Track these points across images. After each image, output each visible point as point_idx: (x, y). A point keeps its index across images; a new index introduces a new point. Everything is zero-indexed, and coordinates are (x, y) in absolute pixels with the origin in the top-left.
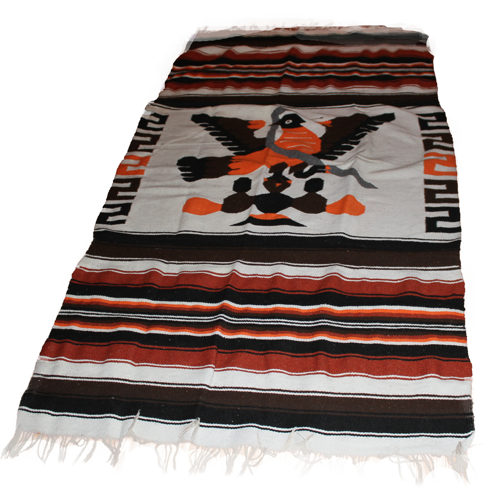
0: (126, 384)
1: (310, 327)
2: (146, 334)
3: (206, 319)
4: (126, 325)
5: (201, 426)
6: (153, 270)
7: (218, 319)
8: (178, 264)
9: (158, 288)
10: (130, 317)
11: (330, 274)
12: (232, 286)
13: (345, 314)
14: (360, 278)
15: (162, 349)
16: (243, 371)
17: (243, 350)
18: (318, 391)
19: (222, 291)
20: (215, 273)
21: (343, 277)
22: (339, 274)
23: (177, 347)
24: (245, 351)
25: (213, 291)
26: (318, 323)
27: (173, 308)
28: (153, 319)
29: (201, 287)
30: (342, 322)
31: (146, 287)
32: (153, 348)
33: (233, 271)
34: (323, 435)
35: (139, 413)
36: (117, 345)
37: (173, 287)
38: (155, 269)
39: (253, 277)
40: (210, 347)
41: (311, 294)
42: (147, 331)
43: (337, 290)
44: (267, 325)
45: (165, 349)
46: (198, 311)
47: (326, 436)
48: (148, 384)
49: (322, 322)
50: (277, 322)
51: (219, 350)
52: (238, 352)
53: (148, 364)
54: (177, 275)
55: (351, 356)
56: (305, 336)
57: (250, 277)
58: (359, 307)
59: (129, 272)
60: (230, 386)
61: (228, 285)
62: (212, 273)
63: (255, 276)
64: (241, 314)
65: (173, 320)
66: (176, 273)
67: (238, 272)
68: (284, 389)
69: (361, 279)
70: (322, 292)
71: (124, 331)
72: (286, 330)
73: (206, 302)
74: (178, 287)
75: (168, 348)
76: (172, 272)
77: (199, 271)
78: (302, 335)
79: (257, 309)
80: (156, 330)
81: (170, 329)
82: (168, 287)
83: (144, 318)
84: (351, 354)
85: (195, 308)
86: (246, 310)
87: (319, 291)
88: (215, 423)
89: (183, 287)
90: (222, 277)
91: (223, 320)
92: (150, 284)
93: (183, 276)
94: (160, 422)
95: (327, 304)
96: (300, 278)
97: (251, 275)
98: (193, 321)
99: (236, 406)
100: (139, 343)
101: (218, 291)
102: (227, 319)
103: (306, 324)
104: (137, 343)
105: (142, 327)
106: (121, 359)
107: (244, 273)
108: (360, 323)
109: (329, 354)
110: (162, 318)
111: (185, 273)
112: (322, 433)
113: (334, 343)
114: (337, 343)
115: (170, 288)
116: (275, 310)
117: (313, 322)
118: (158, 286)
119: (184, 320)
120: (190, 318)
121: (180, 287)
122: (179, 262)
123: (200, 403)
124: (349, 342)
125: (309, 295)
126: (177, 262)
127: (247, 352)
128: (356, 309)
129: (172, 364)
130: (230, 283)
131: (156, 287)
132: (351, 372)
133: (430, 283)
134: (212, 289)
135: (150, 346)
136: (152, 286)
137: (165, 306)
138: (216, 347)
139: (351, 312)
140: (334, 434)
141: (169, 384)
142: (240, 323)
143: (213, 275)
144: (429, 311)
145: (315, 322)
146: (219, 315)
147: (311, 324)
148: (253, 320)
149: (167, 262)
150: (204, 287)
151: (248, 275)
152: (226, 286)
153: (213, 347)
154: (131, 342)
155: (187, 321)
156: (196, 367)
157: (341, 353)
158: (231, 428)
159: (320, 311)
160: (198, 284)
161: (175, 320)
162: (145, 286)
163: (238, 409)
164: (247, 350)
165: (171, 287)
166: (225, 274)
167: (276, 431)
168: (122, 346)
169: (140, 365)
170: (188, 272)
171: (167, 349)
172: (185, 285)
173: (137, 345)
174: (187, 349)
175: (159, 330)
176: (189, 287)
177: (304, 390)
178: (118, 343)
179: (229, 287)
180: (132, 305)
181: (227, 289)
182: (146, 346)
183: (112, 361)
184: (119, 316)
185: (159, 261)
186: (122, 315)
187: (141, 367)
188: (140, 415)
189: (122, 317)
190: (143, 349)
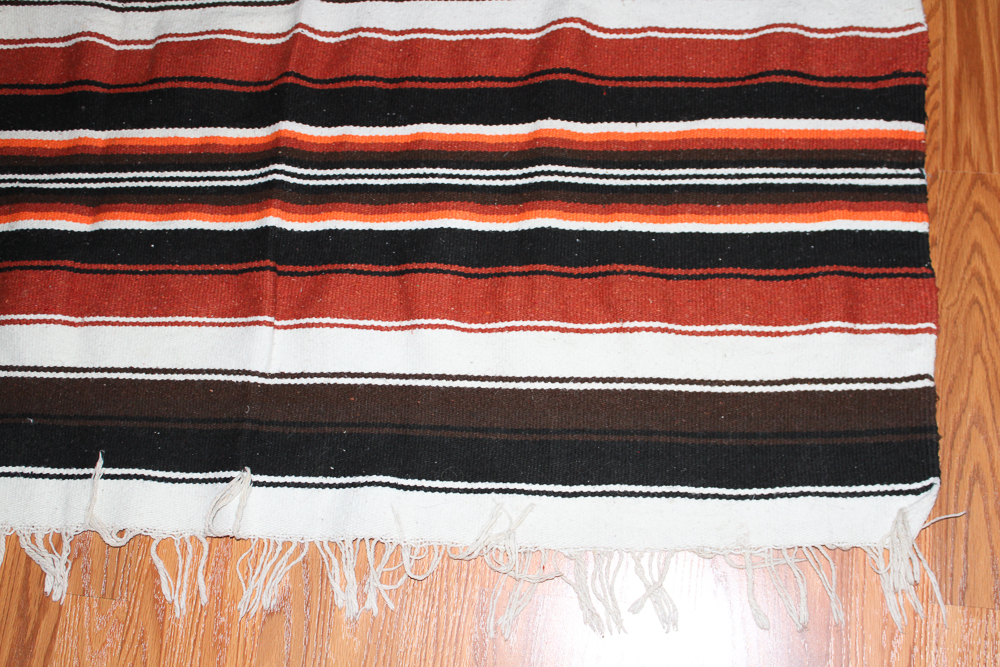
0: (60, 379)
1: (510, 187)
2: (92, 233)
3: (242, 178)
4: (37, 210)
5: (256, 484)
6: (83, 39)
7: (270, 178)
8: (151, 9)
9: (106, 90)
10: (45, 186)
11: (560, 21)
12: (297, 76)
13: (602, 143)
14: (639, 27)
15: (137, 272)
16: (347, 326)
17: (344, 267)
18: (539, 376)
19: (272, 91)
20: (250, 35)
21: (595, 27)
22: (583, 22)
23: (173, 264)
24: (347, 271)
25: (252, 89)
26: (531, 175)
27: (150, 147)
28: (104, 185)
29: (216, 81)
30: (595, 167)
31: (74, 93)
32: (113, 272)
33: (297, 26)
34: (560, 498)
35: (100, 462)
36: (18, 272)
37: (144, 84)
38: (90, 34)
39: (350, 37)
40: (256, 264)
41: (512, 85)
42: (94, 221)
43: (578, 73)
44: (398, 185)
45: (145, 273)
46: (217, 155)
47: (567, 499)
48: (114, 376)
49: (543, 173)
50: (425, 176)
51: (280, 268)
52: (330, 272)
53: (107, 319)
54: (151, 47)
55: (621, 272)
56: (499, 213)
57: (343, 38)
58: (640, 124)
59: (21, 41)
60: (318, 372)
61: (288, 74)
62: (242, 34)
63: (355, 35)
64: (331, 154)
65: (154, 184)
66: (149, 38)
67: (311, 30)
68: (454, 373)
69: (643, 30)
70: (539, 80)
71: (34, 230)
72: (449, 200)
73: (235, 127)
74: (155, 87)
75: (150, 267)
76: (136, 38)
77: (208, 32)
78: (493, 213)
79: (371, 137)
80: (114, 218)
81: (152, 212)
82: (131, 86)
83: (80, 186)
84: (621, 267)
85: (208, 145)
86: (340, 143)
87: (533, 75)
88: (290, 475)
89: (169, 85)
90: (271, 46)
91: (282, 182)
92: (81, 83)
93: (166, 50)
94: (155, 479)
95: (555, 118)
96: (482, 37)
97: (345, 33)
98: (208, 184)
99: (338, 425)
100: (76, 261)
101: (265, 88)
102: (293, 175)
103: (501, 178)
104: (69, 263)
105: (78, 212)
106: (35, 313)
107: (328, 30)
108: (642, 168)
109: (566, 269)
110: (126, 180)
111: (170, 39)
112: (556, 494)
113: (577, 232)
114: (585, 232)
115: (136, 90)
116: (418, 140)
117: (519, 172)
118: (104, 86)
119: (183, 184)
120: (198, 174)
121: (163, 86)
122: (153, 5)
123: (248, 426)
124: (616, 230)
125: (506, 90)
126: (145, 5)
127: (354, 272)
128: (632, 131)
129: (166, 316)
130: (292, 68)
131: (99, 90)
132: (624, 321)
133: (832, 36)
134: (248, 84)
135: (106, 266)
136: (87, 88)
137: (129, 143)
138: (271, 264)
139: (620, 139)
140: (586, 494)
141: (165, 371)
142: (329, 182)
143: (244, 39)
144: (830, 128)
145: (525, 171)
146: (272, 167)
147: (513, 178)
148: (362, 171)
149: (120, 5)
150: (226, 82)
151: (338, 35)
152: (282, 76)
153: (263, 263)
154: (54, 263)
155: (191, 184)
156: (228, 320)
157: (597, 264)
158: (331, 486)
159: (536, 140)
160: (208, 74)
161: (160, 184)
162: (70, 90)
163: (342, 434)
164: (351, 267)
165: (137, 85)
166: (278, 35)
167: (440, 490)
168: (31, 275)
169: (86, 324)
170: (177, 35)
171: (150, 272)
172: (173, 79)
173: (70, 269)
174: (200, 268)
175: (122, 219)
176: (186, 85)
177: (504, 375)
178: (22, 268)
179: (290, 80)
180: (46, 149)
181: (286, 85)
182: (95, 267)
183: (12, 322)
184: (15, 185)
185: (96, 7)
186: (21, 181)
187: (90, 327)
188: (105, 465)
189: (22, 185)
190: (88, 276)
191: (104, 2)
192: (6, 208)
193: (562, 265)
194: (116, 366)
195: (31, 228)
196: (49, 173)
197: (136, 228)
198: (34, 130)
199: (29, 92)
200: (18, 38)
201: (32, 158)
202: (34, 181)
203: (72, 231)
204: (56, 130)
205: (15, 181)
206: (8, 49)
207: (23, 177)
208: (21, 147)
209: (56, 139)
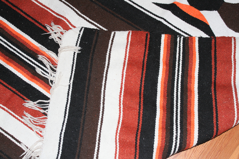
4: (15, 65)
10: (23, 58)
42: (30, 80)
48: (6, 135)
53: (15, 115)
59: (44, 6)
80: (37, 84)
105: (27, 74)
122: (90, 20)
126: (88, 19)
149: (80, 13)
154: (10, 87)
169: (8, 112)
175: (39, 85)
182: (21, 95)
184: (15, 52)
185: (72, 10)
186: (17, 52)
187: (8, 114)
189: (16, 53)
190: (18, 97)
191: (76, 10)
192: (8, 58)
194: (8, 132)
195: (10, 70)
196: (27, 54)
197: (41, 91)
198: (31, 37)
199: (37, 24)
200: (44, 4)
201: (25, 46)
202: (21, 54)
203: (22, 79)
204: (37, 42)
205: (15, 50)
206: (39, 6)
207: (19, 50)
208: (24, 40)
209: (35, 45)
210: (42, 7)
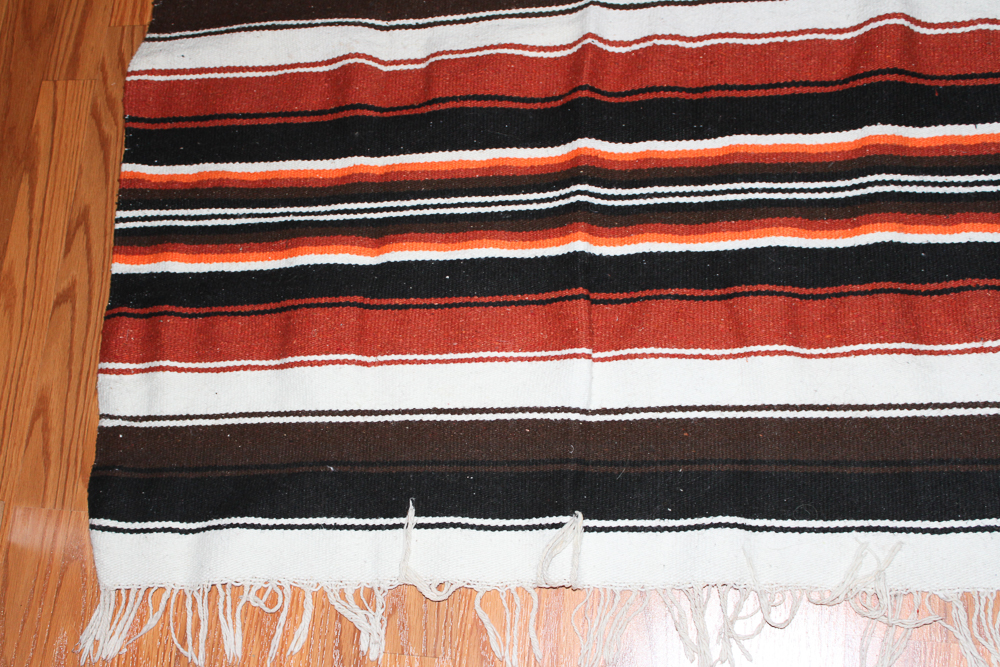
0: (358, 423)
1: (839, 200)
2: (377, 266)
3: (538, 201)
4: (317, 244)
6: (351, 61)
7: (573, 199)
8: (418, 26)
9: (378, 114)
10: (321, 218)
11: (880, 18)
12: (592, 89)
13: (938, 148)
14: (967, 20)
15: (431, 306)
16: (673, 356)
17: (664, 292)
18: (894, 403)
19: (563, 106)
20: (532, 48)
21: (918, 23)
22: (907, 18)
23: (472, 296)
24: (668, 296)
25: (538, 106)
26: (863, 186)
27: (433, 173)
28: (385, 215)
29: (501, 98)
30: (933, 175)
31: (345, 119)
32: (405, 307)
33: (585, 37)
34: (928, 535)
35: (412, 510)
36: (305, 311)
37: (420, 106)
38: (358, 55)
39: (643, 45)
40: (567, 293)
41: (829, 89)
42: (379, 254)
43: (906, 73)
44: (714, 202)
45: (440, 306)
46: (508, 177)
47: (936, 535)
48: (416, 417)
49: (877, 183)
50: (743, 191)
51: (595, 296)
52: (648, 298)
53: (404, 357)
54: (423, 66)
55: (977, 287)
56: (829, 228)
57: (636, 47)
58: (979, 125)
59: (280, 67)
60: (645, 406)
61: (582, 88)
62: (524, 47)
63: (649, 44)
64: (634, 172)
65: (441, 211)
66: (419, 57)
67: (601, 40)
68: (798, 403)
69: (972, 23)
70: (862, 82)
71: (316, 266)
72: (774, 216)
73: (525, 147)
74: (436, 107)
75: (446, 300)
76: (405, 58)
77: (486, 48)
78: (822, 228)
79: (676, 152)
80: (402, 249)
81: (442, 241)
82: (406, 108)
83: (360, 216)
84: (976, 281)
85: (497, 168)
86: (645, 159)
87: (854, 78)
88: (623, 518)
89: (450, 105)
90: (556, 59)
91: (587, 203)
92: (353, 107)
93: (438, 68)
94: (473, 527)
95: (884, 123)
96: (790, 39)
97: (637, 42)
98: (501, 208)
99: (672, 463)
100: (365, 296)
101: (553, 104)
102: (597, 196)
103: (829, 190)
104: (358, 299)
105: (360, 244)
106: (327, 354)
107: (618, 39)
108: (986, 174)
109: (912, 287)
110: (410, 208)
111: (445, 57)
112: (924, 531)
113: (920, 246)
114: (929, 245)
115: (412, 112)
116: (732, 153)
118: (376, 109)
119: (474, 210)
120: (488, 199)
121: (443, 107)
122: (421, 21)
123: (572, 467)
124: (964, 241)
125: (823, 95)
126: (412, 22)
127: (676, 297)
128: (971, 134)
129: (469, 352)
130: (585, 81)
131: (372, 113)
132: (985, 340)
134: (533, 100)
135: (397, 301)
136: (359, 112)
137: (409, 169)
138: (585, 292)
139: (958, 143)
140: (958, 530)
141: (473, 411)
142: (636, 202)
143: (527, 53)
145: (855, 181)
146: (574, 188)
147: (842, 189)
148: (672, 189)
149: (384, 23)
150: (510, 99)
151: (629, 44)
152: (575, 90)
153: (575, 292)
154: (342, 300)
155: (482, 210)
156: (538, 354)
157: (947, 280)
158: (670, 529)
159: (865, 147)
160: (492, 92)
161: (448, 211)
162: (341, 115)
163: (677, 473)
164: (672, 292)
165: (412, 107)
166: (563, 47)
167: (794, 530)
168: (319, 313)
169: (381, 363)
170: (452, 52)
171: (446, 305)
172: (454, 99)
173: (360, 305)
174: (501, 299)
175: (411, 249)
176: (469, 104)
177: (853, 403)
178: (308, 306)
179: (584, 94)
180: (319, 179)
181: (581, 100)
182: (385, 302)
183: (302, 364)
184: (288, 219)
185: (360, 27)
186: (295, 214)
187: (385, 366)
188: (417, 514)
189: (296, 219)
190: (377, 312)
191: (367, 21)
192: (282, 243)
193: (908, 282)
194: (418, 408)
195: (312, 263)
196: (324, 204)
197: (427, 259)
198: (303, 159)
199: (293, 120)
200: (276, 64)
201: (304, 189)
202: (308, 214)
203: (357, 265)
204: (328, 159)
205: (288, 214)
206: (267, 77)
207: (296, 209)
208: (291, 179)
209: (328, 169)
210: (276, 73)
